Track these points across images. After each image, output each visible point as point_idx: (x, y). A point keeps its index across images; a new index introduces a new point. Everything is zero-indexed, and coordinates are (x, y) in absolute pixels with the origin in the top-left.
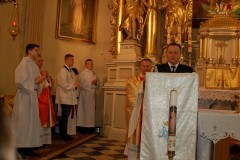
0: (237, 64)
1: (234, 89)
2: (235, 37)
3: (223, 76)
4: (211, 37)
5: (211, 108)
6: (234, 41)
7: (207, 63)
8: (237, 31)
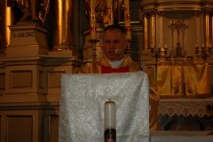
0: (205, 57)
1: (202, 96)
2: (198, 13)
3: (183, 77)
4: (161, 14)
5: (167, 128)
6: (198, 19)
7: (157, 56)
8: (201, 4)
